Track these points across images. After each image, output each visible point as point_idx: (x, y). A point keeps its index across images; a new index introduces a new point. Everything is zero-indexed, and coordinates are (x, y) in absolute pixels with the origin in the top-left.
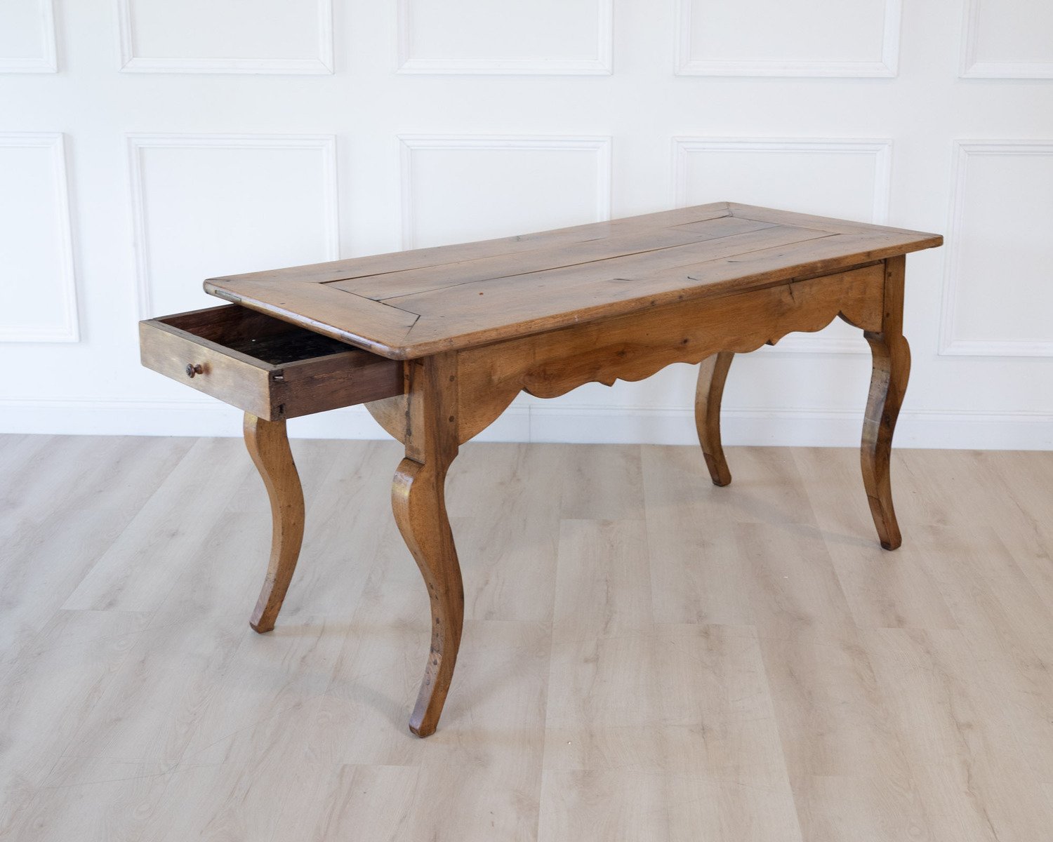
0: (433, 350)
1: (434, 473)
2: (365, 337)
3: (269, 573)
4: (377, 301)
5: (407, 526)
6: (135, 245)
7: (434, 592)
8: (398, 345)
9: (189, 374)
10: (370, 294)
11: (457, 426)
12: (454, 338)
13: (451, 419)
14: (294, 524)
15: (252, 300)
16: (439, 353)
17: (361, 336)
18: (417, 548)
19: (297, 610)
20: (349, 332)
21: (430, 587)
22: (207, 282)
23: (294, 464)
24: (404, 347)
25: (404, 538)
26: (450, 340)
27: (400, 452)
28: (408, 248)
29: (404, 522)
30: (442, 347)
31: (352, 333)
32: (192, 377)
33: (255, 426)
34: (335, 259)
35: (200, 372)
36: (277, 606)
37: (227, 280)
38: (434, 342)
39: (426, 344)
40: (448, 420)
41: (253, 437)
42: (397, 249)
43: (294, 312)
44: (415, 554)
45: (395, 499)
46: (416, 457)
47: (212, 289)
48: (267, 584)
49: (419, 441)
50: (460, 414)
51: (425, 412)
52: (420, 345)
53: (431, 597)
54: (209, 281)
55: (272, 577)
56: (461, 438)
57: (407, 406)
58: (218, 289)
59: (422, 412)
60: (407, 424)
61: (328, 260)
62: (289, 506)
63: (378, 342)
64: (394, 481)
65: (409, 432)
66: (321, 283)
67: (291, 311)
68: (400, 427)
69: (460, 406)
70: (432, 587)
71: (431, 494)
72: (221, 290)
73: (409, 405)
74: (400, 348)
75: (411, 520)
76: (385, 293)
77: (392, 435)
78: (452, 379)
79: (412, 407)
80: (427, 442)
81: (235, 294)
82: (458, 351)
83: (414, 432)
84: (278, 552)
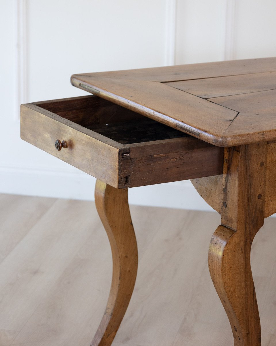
0: (250, 140)
1: (243, 238)
2: (195, 127)
3: (107, 308)
4: (205, 99)
5: (219, 279)
6: (18, 46)
7: (237, 334)
8: (221, 135)
9: (57, 148)
10: (199, 93)
11: (263, 203)
12: (266, 131)
13: (260, 197)
14: (129, 271)
15: (107, 93)
16: (253, 143)
17: (192, 126)
18: (226, 298)
19: (127, 339)
20: (182, 122)
21: (235, 329)
22: (74, 77)
23: (132, 224)
24: (226, 137)
25: (216, 289)
26: (263, 133)
27: (217, 220)
28: (229, 59)
29: (217, 276)
30: (256, 138)
31: (185, 123)
32: (60, 150)
33: (104, 192)
34: (171, 64)
35: (66, 147)
36: (112, 336)
37: (89, 76)
38: (250, 134)
39: (243, 135)
40: (257, 198)
41: (102, 200)
42: (220, 59)
43: (140, 104)
44: (224, 302)
45: (210, 258)
46: (229, 225)
47: (77, 82)
48: (105, 317)
49: (233, 212)
50: (267, 193)
51: (239, 189)
52: (239, 136)
53: (234, 337)
54: (75, 76)
55: (110, 311)
56: (266, 212)
57: (224, 184)
58: (82, 83)
59: (236, 190)
60: (224, 198)
61: (165, 65)
62: (126, 257)
63: (205, 131)
64: (211, 243)
65: (225, 205)
66: (162, 82)
67: (138, 103)
68: (219, 200)
69: (267, 187)
70: (236, 330)
71: (240, 256)
72: (84, 83)
73: (226, 183)
74: (222, 137)
75: (223, 274)
76: (213, 93)
77: (212, 206)
78: (262, 164)
79: (229, 185)
80: (239, 214)
81: (94, 87)
82: (268, 142)
83: (229, 205)
84: (116, 292)
